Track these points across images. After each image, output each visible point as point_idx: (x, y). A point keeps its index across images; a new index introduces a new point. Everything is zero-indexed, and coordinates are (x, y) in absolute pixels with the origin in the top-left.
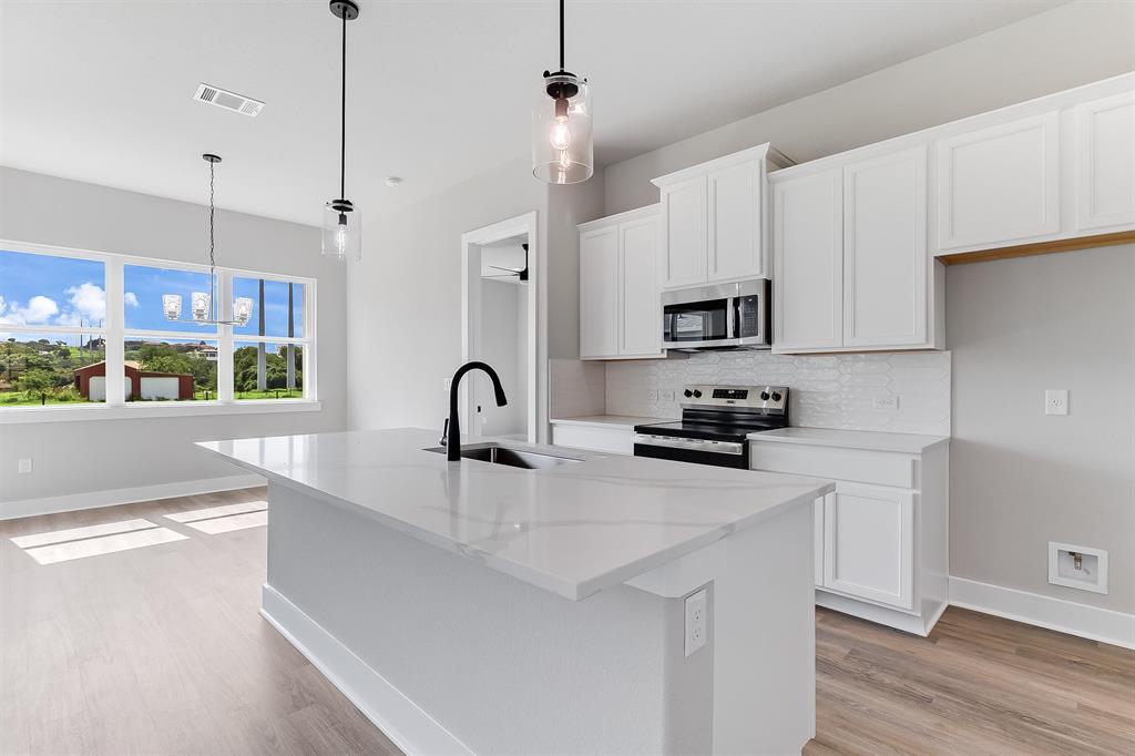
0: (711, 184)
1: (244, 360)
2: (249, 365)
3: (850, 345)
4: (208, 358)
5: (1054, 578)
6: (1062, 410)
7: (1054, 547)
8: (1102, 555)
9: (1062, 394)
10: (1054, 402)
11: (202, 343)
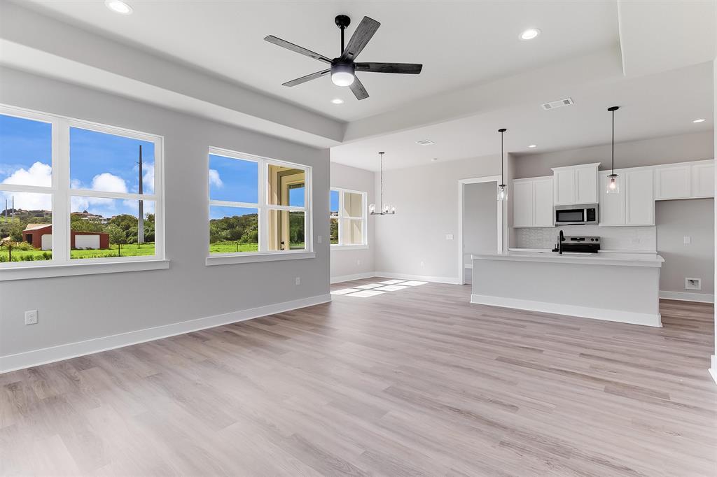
0: (576, 172)
1: (123, 223)
3: (628, 224)
5: (687, 288)
6: (689, 242)
7: (687, 279)
8: (700, 280)
9: (689, 238)
10: (686, 240)
11: (85, 212)
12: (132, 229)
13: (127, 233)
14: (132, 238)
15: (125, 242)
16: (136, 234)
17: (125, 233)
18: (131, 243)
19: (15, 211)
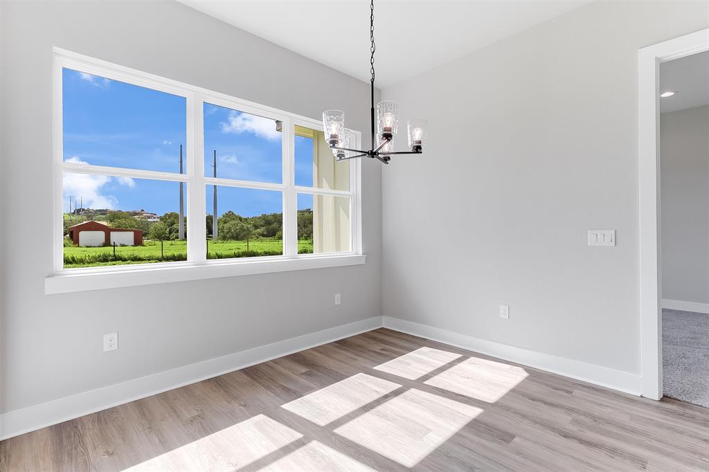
1: (169, 221)
2: (173, 224)
4: (149, 220)
11: (142, 210)
12: (175, 226)
13: (170, 231)
14: (174, 234)
15: (168, 239)
16: (178, 231)
17: (168, 230)
18: (173, 240)
19: (83, 210)
